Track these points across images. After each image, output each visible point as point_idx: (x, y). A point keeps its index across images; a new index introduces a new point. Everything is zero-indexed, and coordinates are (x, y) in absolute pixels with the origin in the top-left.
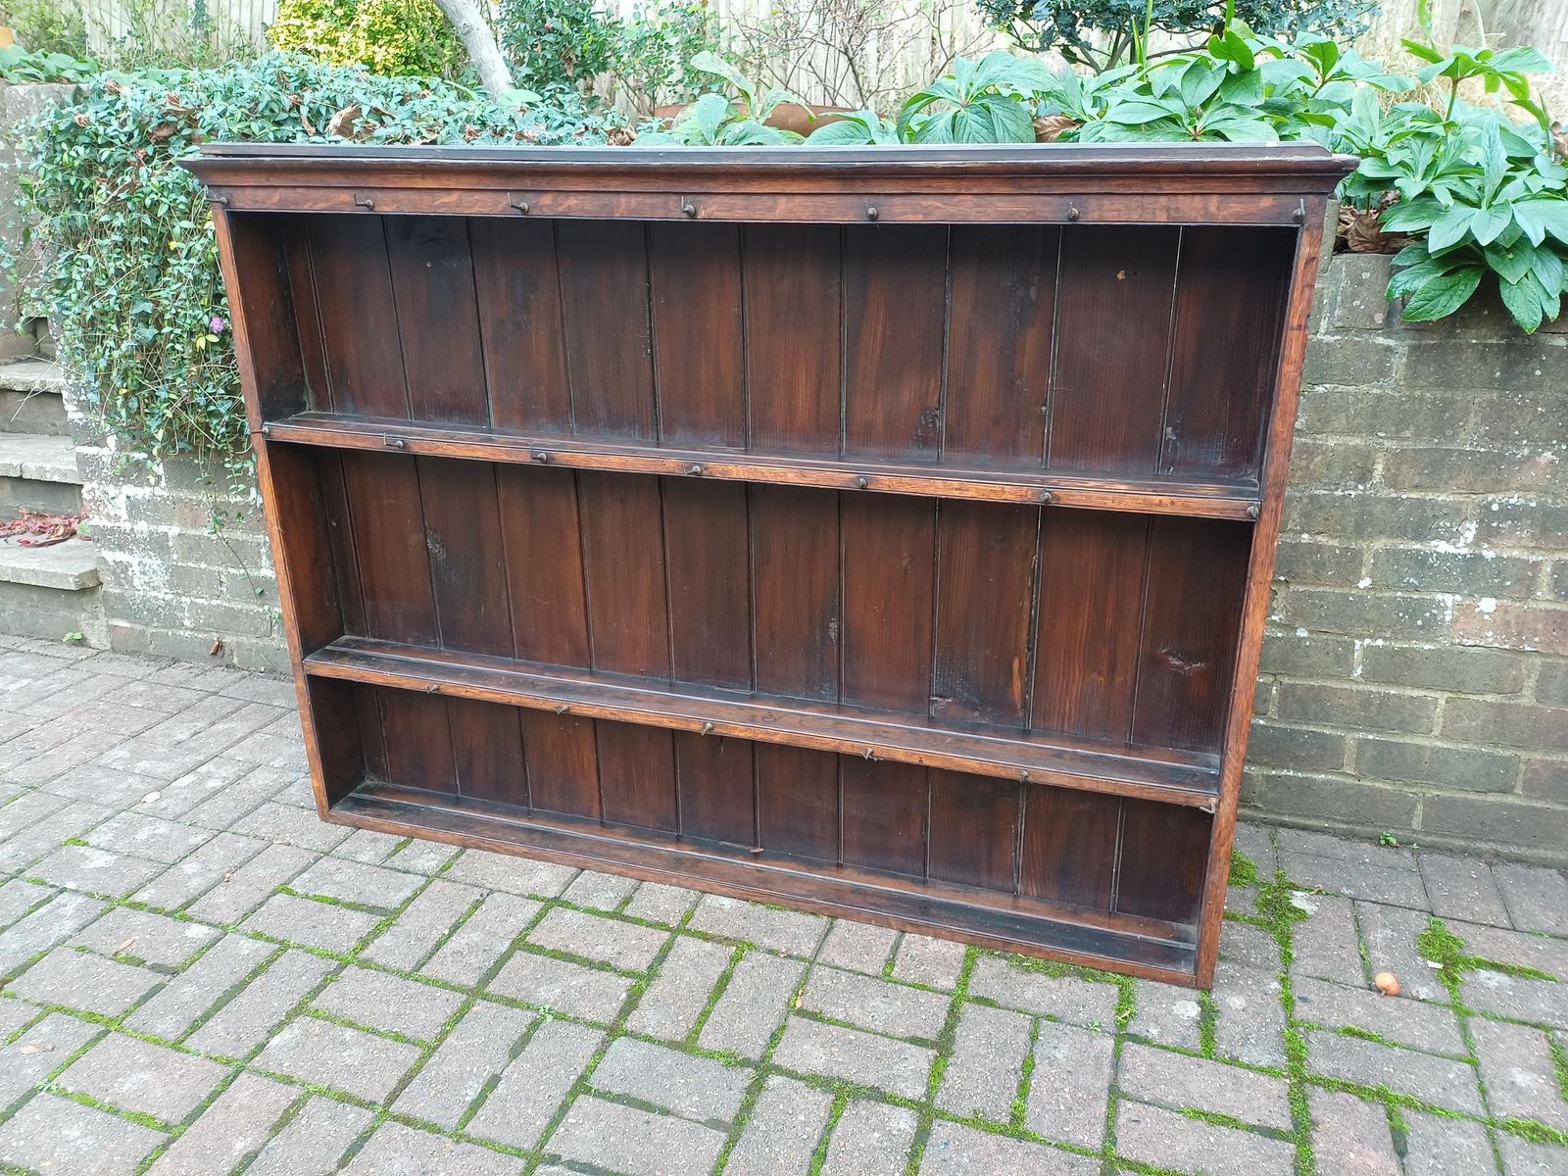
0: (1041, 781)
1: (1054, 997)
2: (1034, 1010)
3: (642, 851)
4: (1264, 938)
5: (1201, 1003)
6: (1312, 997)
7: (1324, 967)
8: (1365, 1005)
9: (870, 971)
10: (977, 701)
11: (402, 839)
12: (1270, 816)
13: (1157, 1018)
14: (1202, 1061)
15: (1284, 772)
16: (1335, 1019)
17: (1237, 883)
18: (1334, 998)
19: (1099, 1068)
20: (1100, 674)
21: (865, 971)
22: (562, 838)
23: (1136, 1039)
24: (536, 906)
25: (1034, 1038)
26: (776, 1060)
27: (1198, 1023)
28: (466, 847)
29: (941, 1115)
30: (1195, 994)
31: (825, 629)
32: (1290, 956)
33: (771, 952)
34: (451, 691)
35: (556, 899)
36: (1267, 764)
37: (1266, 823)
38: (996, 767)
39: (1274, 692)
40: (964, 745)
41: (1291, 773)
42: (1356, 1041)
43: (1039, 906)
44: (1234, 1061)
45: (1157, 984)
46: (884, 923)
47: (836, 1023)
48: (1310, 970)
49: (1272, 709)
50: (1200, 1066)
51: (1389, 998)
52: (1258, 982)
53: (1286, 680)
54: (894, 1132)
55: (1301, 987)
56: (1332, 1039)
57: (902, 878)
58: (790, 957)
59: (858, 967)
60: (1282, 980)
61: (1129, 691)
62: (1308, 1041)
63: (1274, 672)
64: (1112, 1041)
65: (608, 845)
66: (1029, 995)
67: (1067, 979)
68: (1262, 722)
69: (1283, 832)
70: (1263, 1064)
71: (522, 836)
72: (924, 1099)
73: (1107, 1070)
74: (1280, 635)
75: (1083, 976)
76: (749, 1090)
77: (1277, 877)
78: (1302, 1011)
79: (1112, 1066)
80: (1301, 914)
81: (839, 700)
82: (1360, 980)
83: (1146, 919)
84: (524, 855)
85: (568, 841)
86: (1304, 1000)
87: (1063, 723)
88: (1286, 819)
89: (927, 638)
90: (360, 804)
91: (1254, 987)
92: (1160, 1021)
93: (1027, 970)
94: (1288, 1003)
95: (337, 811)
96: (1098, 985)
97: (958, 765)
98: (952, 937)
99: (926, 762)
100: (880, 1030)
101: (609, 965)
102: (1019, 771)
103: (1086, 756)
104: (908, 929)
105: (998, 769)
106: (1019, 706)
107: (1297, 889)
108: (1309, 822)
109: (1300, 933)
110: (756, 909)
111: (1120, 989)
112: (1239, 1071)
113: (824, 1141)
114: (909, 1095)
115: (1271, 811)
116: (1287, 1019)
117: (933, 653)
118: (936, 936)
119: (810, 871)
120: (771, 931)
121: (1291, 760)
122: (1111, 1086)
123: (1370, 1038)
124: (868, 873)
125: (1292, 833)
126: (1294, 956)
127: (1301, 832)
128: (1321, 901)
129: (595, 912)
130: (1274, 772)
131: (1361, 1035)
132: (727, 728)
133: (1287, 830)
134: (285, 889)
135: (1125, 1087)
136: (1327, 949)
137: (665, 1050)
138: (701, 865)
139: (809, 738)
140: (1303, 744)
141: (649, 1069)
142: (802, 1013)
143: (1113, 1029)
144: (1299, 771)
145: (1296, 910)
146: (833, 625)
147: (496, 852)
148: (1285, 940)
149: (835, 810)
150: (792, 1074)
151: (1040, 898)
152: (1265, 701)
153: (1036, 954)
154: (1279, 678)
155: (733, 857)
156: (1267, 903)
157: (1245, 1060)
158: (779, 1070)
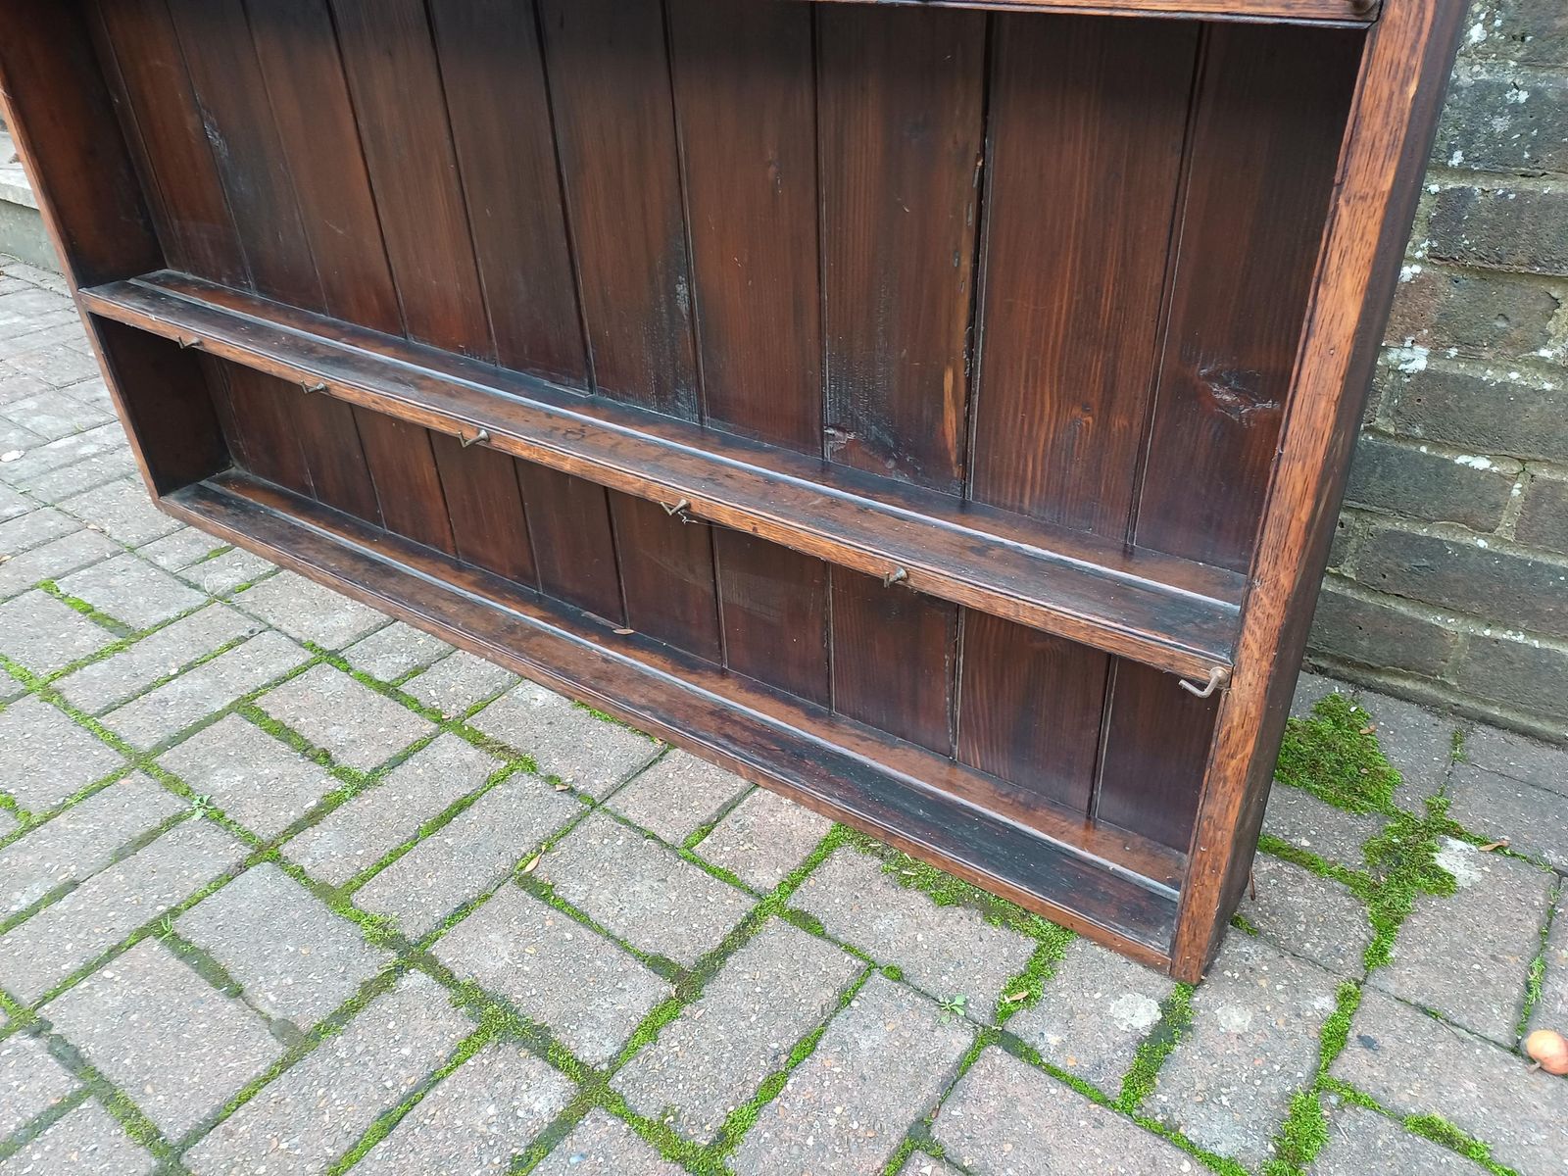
0: (928, 589)
1: (920, 938)
2: (873, 953)
3: (474, 605)
4: (1349, 911)
5: (1166, 1007)
6: (1387, 1041)
7: (1438, 989)
8: (1486, 1080)
9: (667, 836)
10: (891, 442)
11: (225, 544)
12: (1467, 703)
13: (1072, 1015)
14: (1110, 1117)
15: (1508, 635)
16: (1411, 1098)
17: (1350, 806)
18: (1429, 1053)
19: (916, 1085)
20: (1086, 408)
21: (661, 834)
22: (388, 572)
23: (1013, 1045)
24: (302, 657)
25: (844, 1000)
26: (436, 949)
27: (1140, 1042)
28: (283, 567)
29: (613, 1102)
30: (1165, 987)
31: (672, 294)
32: (1383, 953)
33: (552, 780)
34: (213, 348)
35: (334, 653)
36: (1477, 617)
37: (1456, 712)
38: (860, 556)
39: (1516, 492)
40: (837, 513)
41: (1520, 638)
42: (1434, 1149)
43: (978, 784)
44: (1167, 1132)
45: (1107, 955)
46: (731, 767)
47: (563, 906)
48: (1409, 991)
49: (1506, 524)
50: (1099, 1124)
51: (1544, 1079)
52: (1294, 989)
53: (1544, 474)
54: (520, 1113)
55: (1377, 1017)
56: (1386, 1132)
57: (795, 704)
58: (571, 791)
59: (653, 826)
60: (1346, 996)
61: (1134, 448)
62: (1334, 1127)
63: (1522, 456)
64: (970, 1040)
65: (439, 592)
66: (880, 926)
67: (960, 911)
68: (1482, 543)
69: (1483, 732)
70: (1221, 1150)
71: (346, 563)
72: (605, 1067)
73: (930, 1089)
74: (1548, 386)
75: (988, 912)
76: (366, 987)
77: (1430, 807)
78: (1354, 1065)
79: (943, 1085)
80: (1443, 883)
81: (701, 420)
82: (1500, 1027)
83: (1139, 840)
84: (336, 588)
85: (393, 580)
86: (1367, 1043)
87: (1022, 495)
88: (1496, 712)
89: (813, 325)
90: (203, 494)
91: (1282, 998)
92: (1075, 1023)
93: (905, 883)
94: (1333, 1040)
95: (171, 500)
96: (1005, 933)
97: (806, 545)
98: (817, 807)
99: (762, 533)
100: (618, 933)
101: (328, 756)
102: (894, 568)
103: (1034, 559)
104: (761, 782)
105: (864, 560)
106: (953, 458)
107: (1459, 835)
108: (1537, 725)
109: (1425, 917)
110: (576, 712)
111: (1039, 949)
112: (1167, 1150)
113: (410, 1101)
114: (585, 1055)
115: (1465, 694)
116: (1316, 1072)
117: (822, 347)
118: (798, 801)
119: (674, 672)
120: (569, 751)
121: (1525, 616)
122: (920, 1121)
123: (1465, 1150)
124: (753, 689)
125: (1498, 736)
126: (1392, 954)
127: (1517, 738)
128: (1494, 866)
129: (367, 679)
130: (1487, 632)
131: (1449, 1141)
132: (506, 441)
133: (1491, 730)
134: (49, 587)
135: (941, 1131)
136: (1461, 957)
137: (306, 894)
138: (535, 640)
139: (606, 471)
140: (1553, 591)
141: (267, 918)
142: (528, 883)
143: (984, 1018)
144: (1536, 636)
145: (1437, 873)
146: (682, 289)
147: (310, 578)
148: (1389, 922)
149: (712, 592)
150: (446, 978)
151: (985, 773)
152: (1496, 507)
153: (930, 860)
154: (1531, 468)
155: (585, 636)
156: (1389, 850)
157: (1192, 1133)
158: (431, 965)
